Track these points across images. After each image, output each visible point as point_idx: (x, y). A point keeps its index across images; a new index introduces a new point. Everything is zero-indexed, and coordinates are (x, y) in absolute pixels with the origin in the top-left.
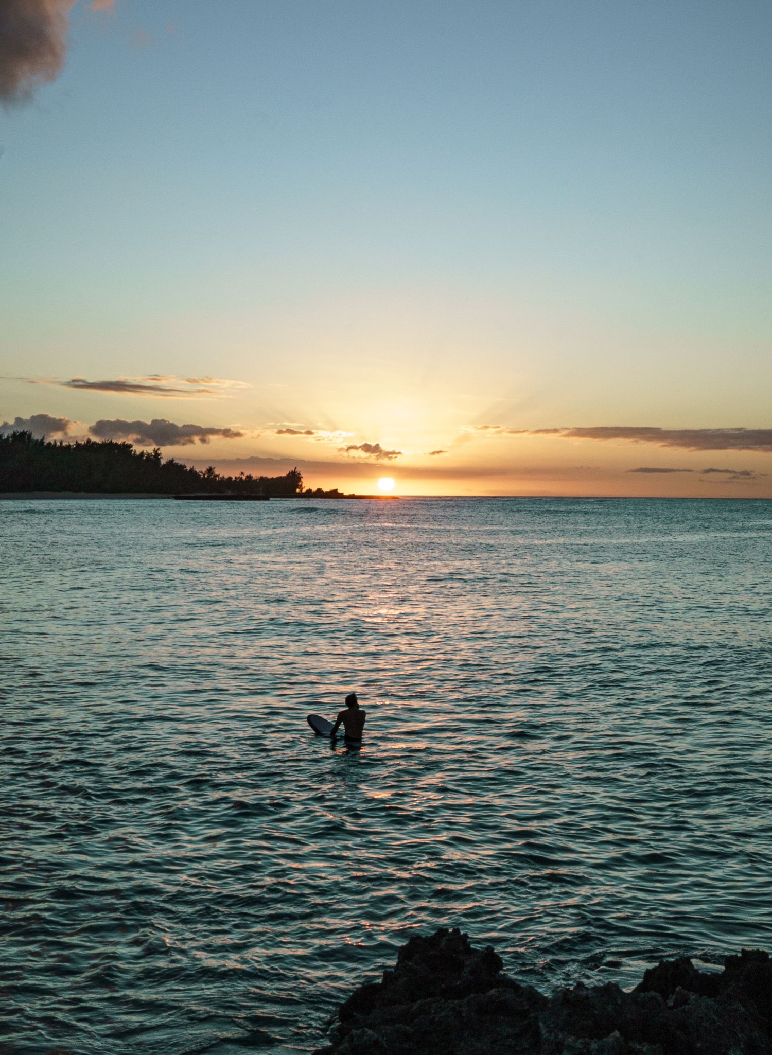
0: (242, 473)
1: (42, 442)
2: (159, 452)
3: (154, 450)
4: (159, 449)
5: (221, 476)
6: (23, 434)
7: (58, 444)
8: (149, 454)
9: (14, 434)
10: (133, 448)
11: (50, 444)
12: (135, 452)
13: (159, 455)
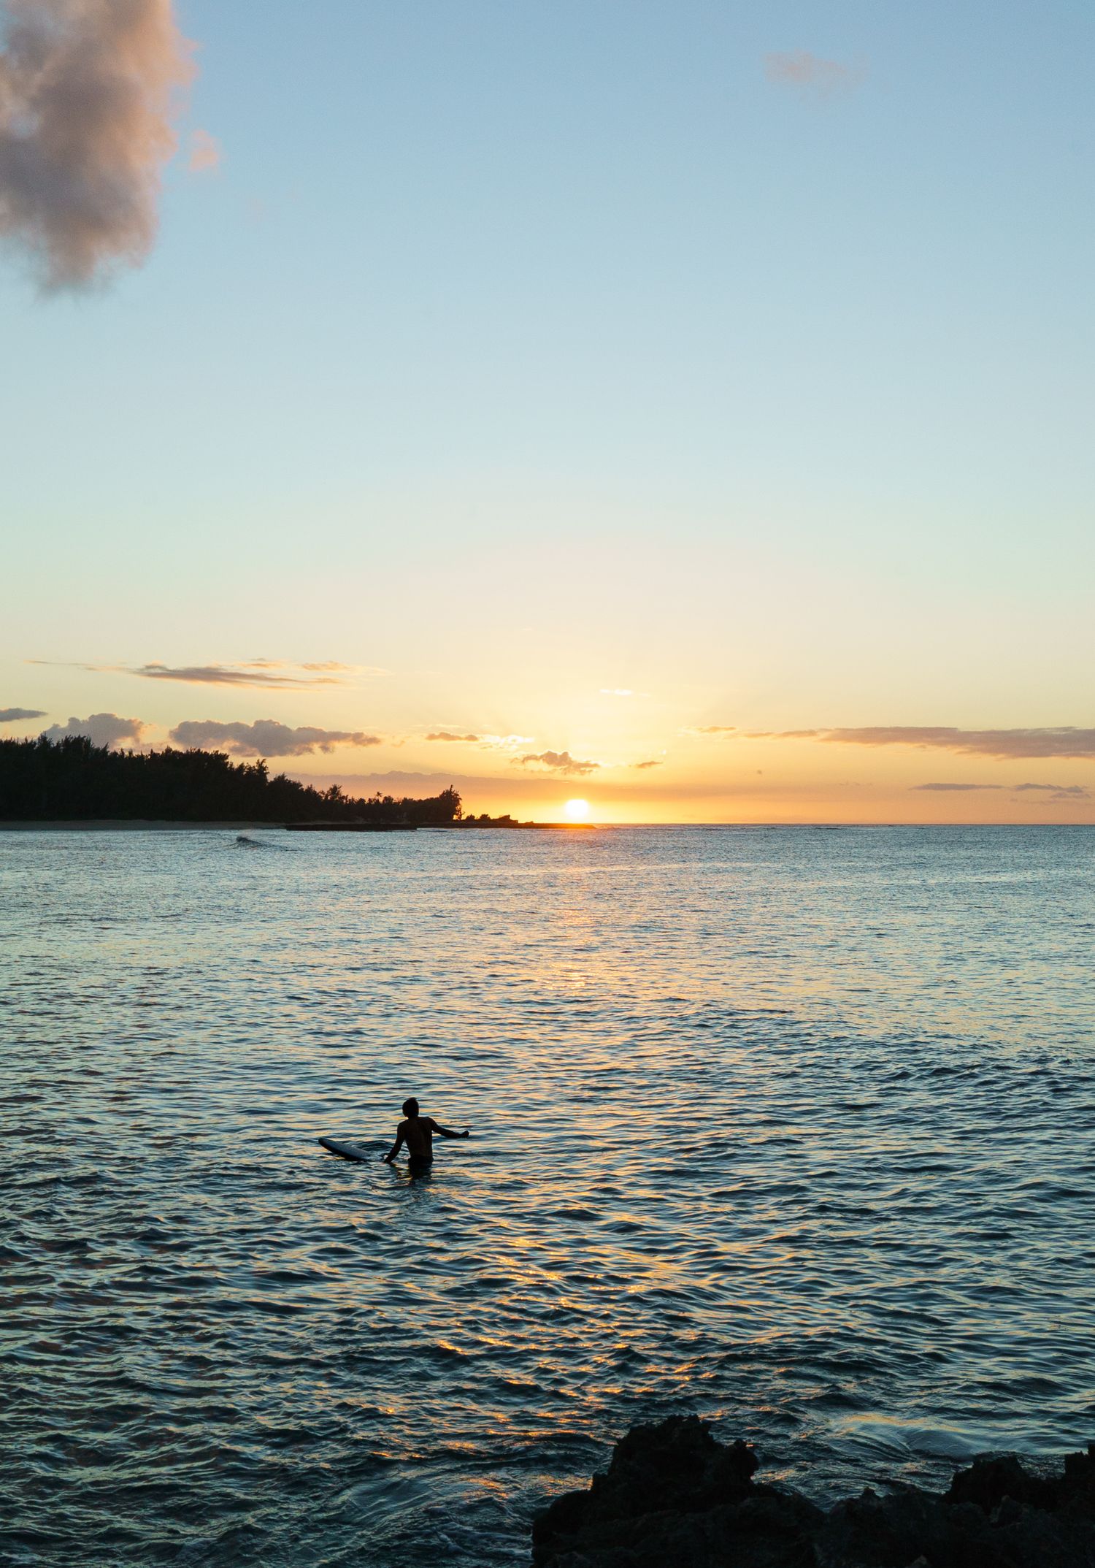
0: (379, 794)
1: (104, 751)
2: (264, 765)
3: (258, 762)
4: (263, 761)
5: (349, 798)
6: (79, 741)
7: (127, 754)
8: (250, 768)
9: (67, 740)
10: (229, 760)
12: (231, 765)
13: (264, 769)
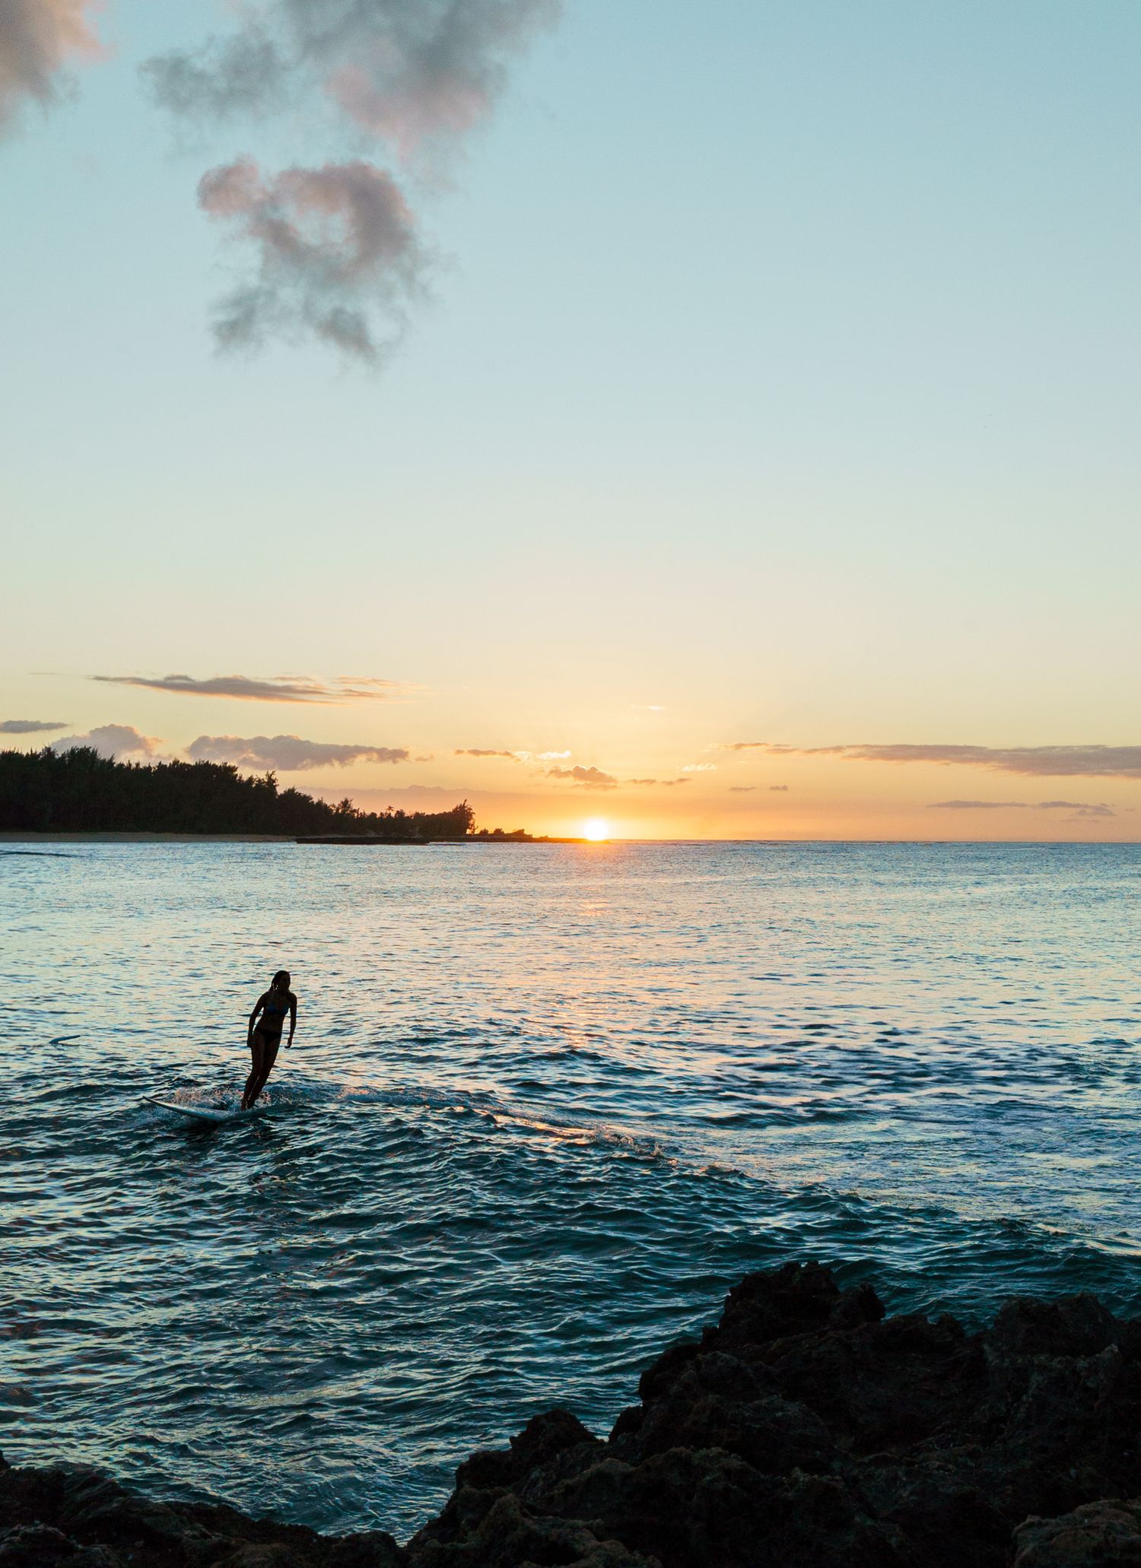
0: (390, 808)
1: (111, 763)
2: (273, 777)
3: (267, 775)
4: (273, 774)
5: (361, 811)
6: (84, 752)
7: (134, 766)
8: (259, 781)
9: (73, 751)
10: (238, 772)
11: (121, 765)
12: (241, 777)
13: (274, 781)
